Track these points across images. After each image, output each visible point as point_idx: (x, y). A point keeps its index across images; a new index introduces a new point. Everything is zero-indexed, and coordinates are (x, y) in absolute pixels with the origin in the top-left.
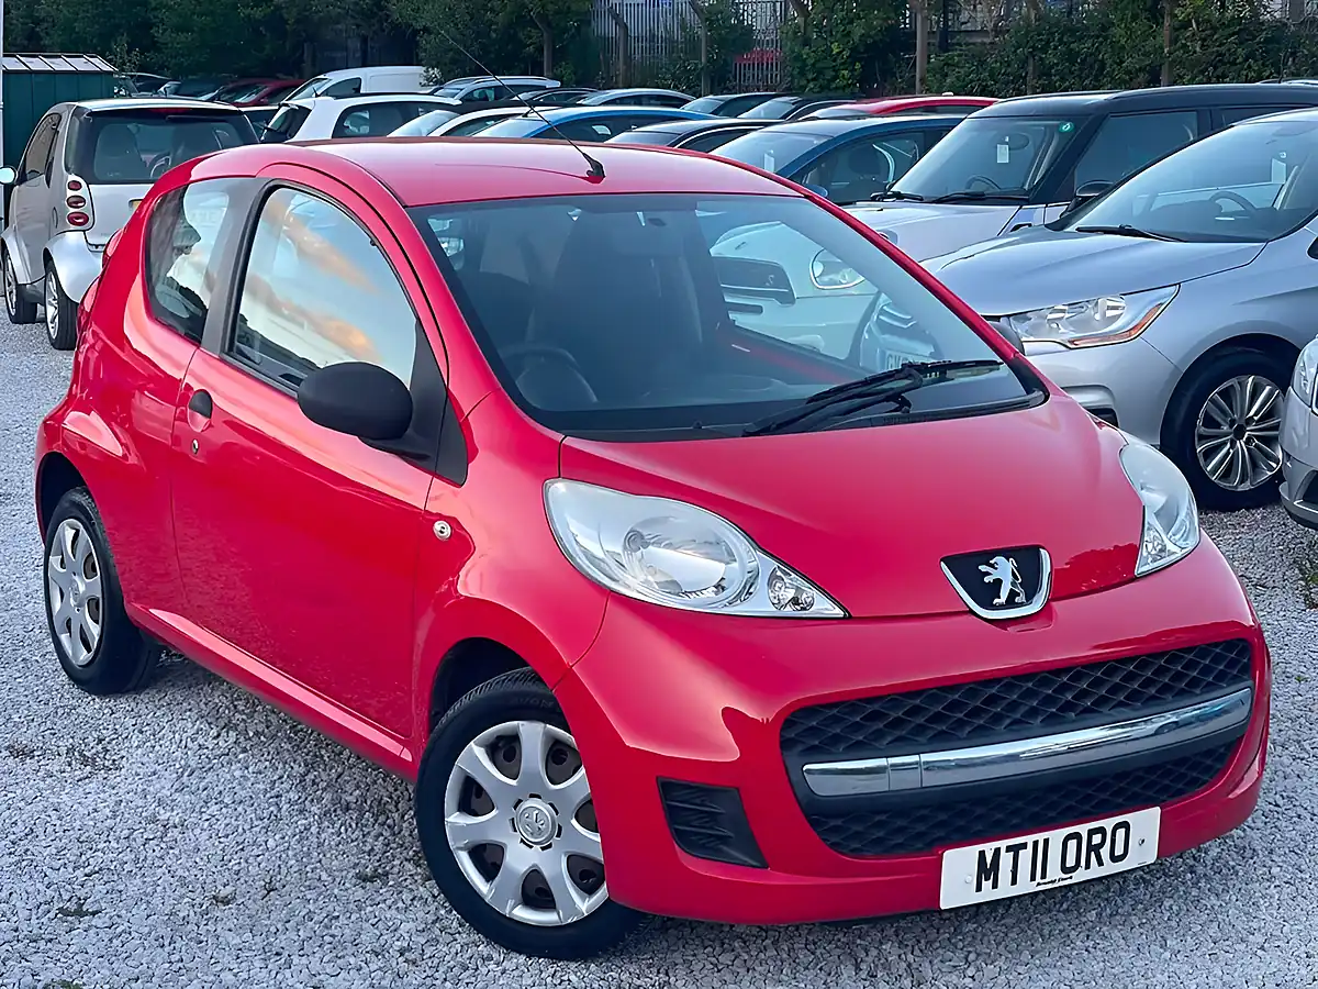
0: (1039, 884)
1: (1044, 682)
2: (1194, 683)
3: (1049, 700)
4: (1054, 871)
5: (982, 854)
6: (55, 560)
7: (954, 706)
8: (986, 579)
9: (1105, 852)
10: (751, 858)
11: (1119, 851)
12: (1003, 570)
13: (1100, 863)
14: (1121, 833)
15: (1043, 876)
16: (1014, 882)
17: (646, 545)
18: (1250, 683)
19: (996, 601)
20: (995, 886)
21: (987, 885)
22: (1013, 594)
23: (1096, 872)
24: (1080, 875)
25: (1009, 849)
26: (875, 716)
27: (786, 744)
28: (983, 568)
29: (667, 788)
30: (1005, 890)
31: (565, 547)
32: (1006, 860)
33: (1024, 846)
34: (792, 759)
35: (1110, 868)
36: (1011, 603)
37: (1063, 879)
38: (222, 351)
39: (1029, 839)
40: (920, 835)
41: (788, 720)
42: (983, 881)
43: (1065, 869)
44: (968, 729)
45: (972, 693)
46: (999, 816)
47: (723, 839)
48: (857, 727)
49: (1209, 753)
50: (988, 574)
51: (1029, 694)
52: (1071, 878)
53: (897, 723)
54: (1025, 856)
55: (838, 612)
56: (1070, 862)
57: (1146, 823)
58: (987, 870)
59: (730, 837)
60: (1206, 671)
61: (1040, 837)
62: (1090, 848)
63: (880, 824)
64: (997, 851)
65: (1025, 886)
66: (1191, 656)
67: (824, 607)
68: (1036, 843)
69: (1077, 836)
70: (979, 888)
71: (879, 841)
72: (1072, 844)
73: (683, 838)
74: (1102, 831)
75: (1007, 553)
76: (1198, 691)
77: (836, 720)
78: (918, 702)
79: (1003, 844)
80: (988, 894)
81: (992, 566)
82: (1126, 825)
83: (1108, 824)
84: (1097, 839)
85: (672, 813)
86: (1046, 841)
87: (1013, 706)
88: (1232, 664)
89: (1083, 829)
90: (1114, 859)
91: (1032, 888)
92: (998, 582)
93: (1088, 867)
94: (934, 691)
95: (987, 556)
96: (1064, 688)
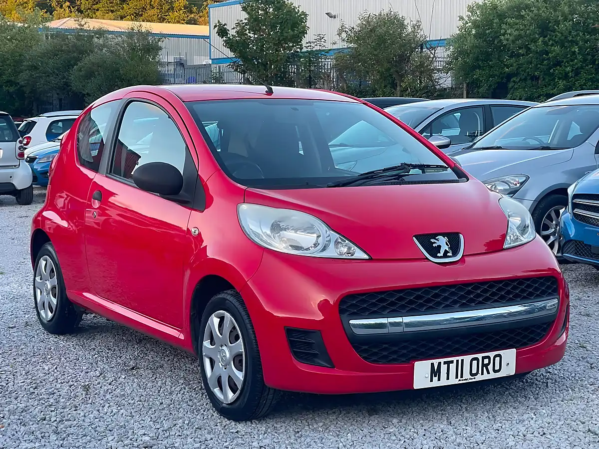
0: (460, 380)
1: (461, 289)
2: (531, 294)
3: (462, 297)
4: (467, 375)
5: (432, 364)
6: (38, 279)
7: (419, 297)
8: (434, 245)
9: (490, 367)
10: (327, 363)
11: (497, 368)
12: (442, 242)
13: (488, 373)
14: (498, 359)
15: (462, 377)
16: (448, 378)
18: (558, 296)
19: (439, 255)
20: (439, 380)
21: (435, 379)
22: (446, 252)
23: (486, 377)
24: (479, 378)
25: (445, 363)
26: (382, 300)
27: (342, 311)
28: (432, 240)
29: (289, 332)
30: (444, 382)
31: (245, 231)
32: (444, 368)
33: (452, 362)
34: (344, 317)
35: (493, 375)
36: (445, 255)
37: (472, 379)
38: (107, 173)
39: (454, 359)
40: (403, 355)
41: (342, 301)
43: (472, 374)
44: (425, 308)
45: (427, 292)
46: (440, 348)
47: (315, 355)
48: (374, 305)
49: (539, 327)
50: (435, 243)
51: (453, 294)
52: (475, 378)
53: (393, 304)
54: (453, 367)
55: (366, 257)
56: (474, 371)
57: (509, 356)
58: (435, 372)
59: (318, 354)
60: (536, 289)
61: (460, 358)
62: (483, 365)
63: (385, 349)
64: (440, 363)
65: (453, 381)
66: (528, 283)
67: (360, 254)
68: (457, 361)
69: (477, 359)
70: (431, 381)
71: (385, 357)
72: (475, 363)
73: (296, 354)
74: (488, 357)
75: (444, 235)
76: (533, 298)
77: (364, 301)
78: (402, 295)
79: (442, 360)
80: (436, 383)
81: (437, 240)
82: (499, 356)
83: (492, 354)
84: (486, 361)
85: (292, 344)
86: (462, 360)
87: (446, 299)
88: (549, 287)
89: (480, 356)
90: (495, 371)
91: (456, 382)
92: (439, 247)
93: (482, 374)
94: (410, 290)
95: (434, 236)
96: (469, 292)
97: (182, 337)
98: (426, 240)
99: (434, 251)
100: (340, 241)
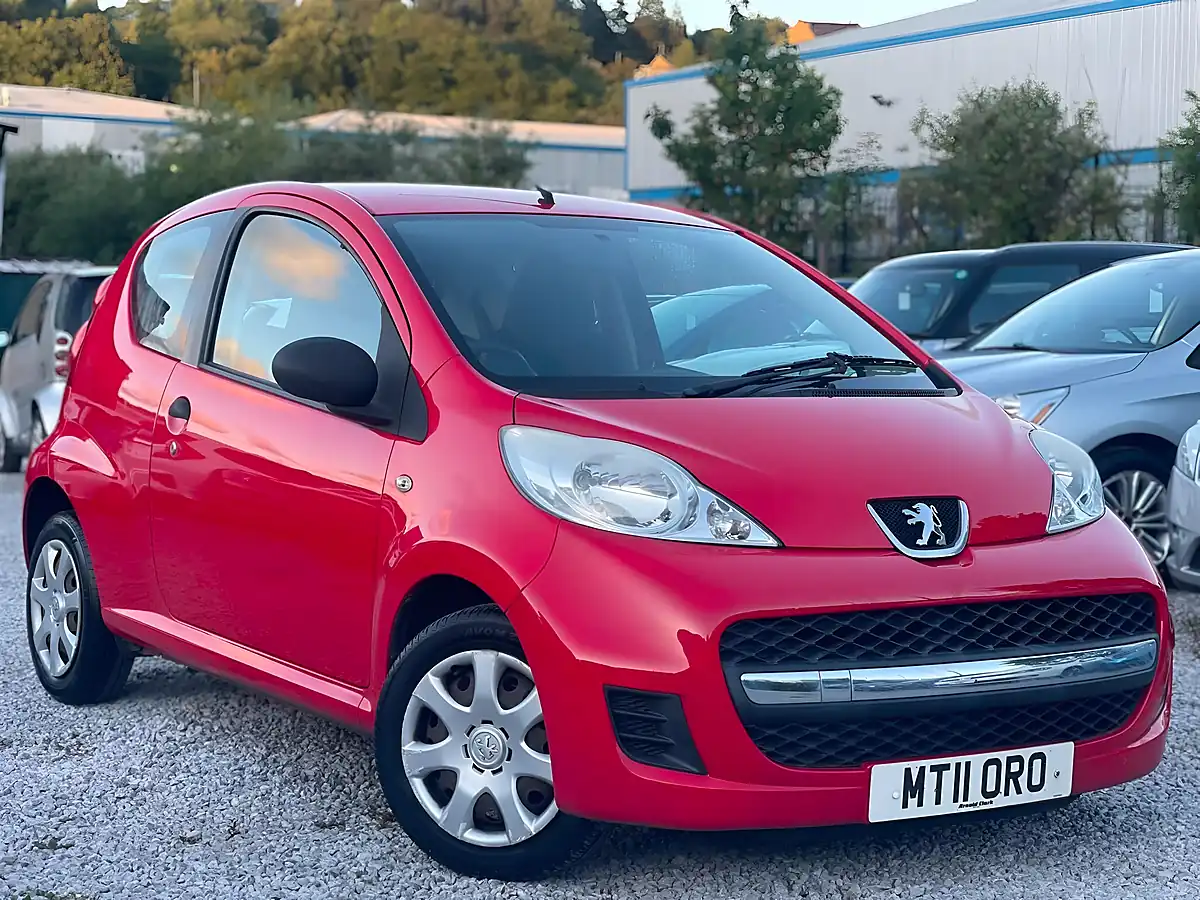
0: (961, 806)
1: (965, 615)
2: (1103, 629)
3: (969, 632)
4: (976, 795)
5: (908, 771)
6: (37, 581)
7: (882, 629)
8: (910, 522)
9: (1023, 780)
10: (692, 765)
11: (1036, 782)
12: (926, 515)
13: (1019, 791)
14: (1037, 763)
15: (965, 799)
16: (938, 802)
17: (594, 483)
18: (1155, 635)
19: (919, 542)
20: (920, 804)
21: (913, 802)
22: (934, 537)
23: (1014, 799)
24: (1000, 801)
25: (933, 768)
26: (808, 634)
27: (726, 655)
28: (906, 512)
29: (614, 696)
30: (930, 809)
31: (518, 484)
32: (931, 778)
33: (947, 767)
34: (730, 668)
35: (1027, 797)
36: (932, 544)
37: (985, 803)
38: (201, 360)
39: (952, 761)
40: (850, 751)
41: (726, 633)
42: (910, 800)
43: (985, 794)
44: (895, 652)
45: (898, 619)
46: (924, 737)
47: (666, 747)
48: (790, 642)
49: (1117, 698)
50: (911, 517)
51: (950, 624)
52: (991, 802)
53: (828, 642)
54: (948, 777)
55: (772, 542)
56: (991, 788)
57: (1061, 756)
58: (913, 788)
59: (673, 744)
60: (1115, 619)
61: (963, 759)
62: (1009, 775)
63: (812, 737)
64: (922, 769)
65: (948, 807)
66: (1100, 605)
67: (759, 537)
68: (958, 765)
69: (997, 762)
70: (905, 805)
71: (811, 753)
72: (992, 769)
73: (626, 743)
74: (1019, 759)
75: (928, 501)
76: (1108, 637)
77: (769, 635)
78: (847, 623)
79: (927, 763)
80: (914, 812)
81: (915, 510)
82: (1041, 756)
83: (1026, 753)
84: (1015, 767)
85: (619, 722)
86: (968, 764)
87: (936, 634)
88: (1138, 616)
89: (1002, 756)
90: (1032, 788)
91: (955, 809)
92: (920, 525)
93: (1006, 794)
94: (862, 615)
95: (910, 502)
96: (982, 622)
97: (367, 706)
98: (893, 509)
99: (910, 534)
100: (717, 508)
